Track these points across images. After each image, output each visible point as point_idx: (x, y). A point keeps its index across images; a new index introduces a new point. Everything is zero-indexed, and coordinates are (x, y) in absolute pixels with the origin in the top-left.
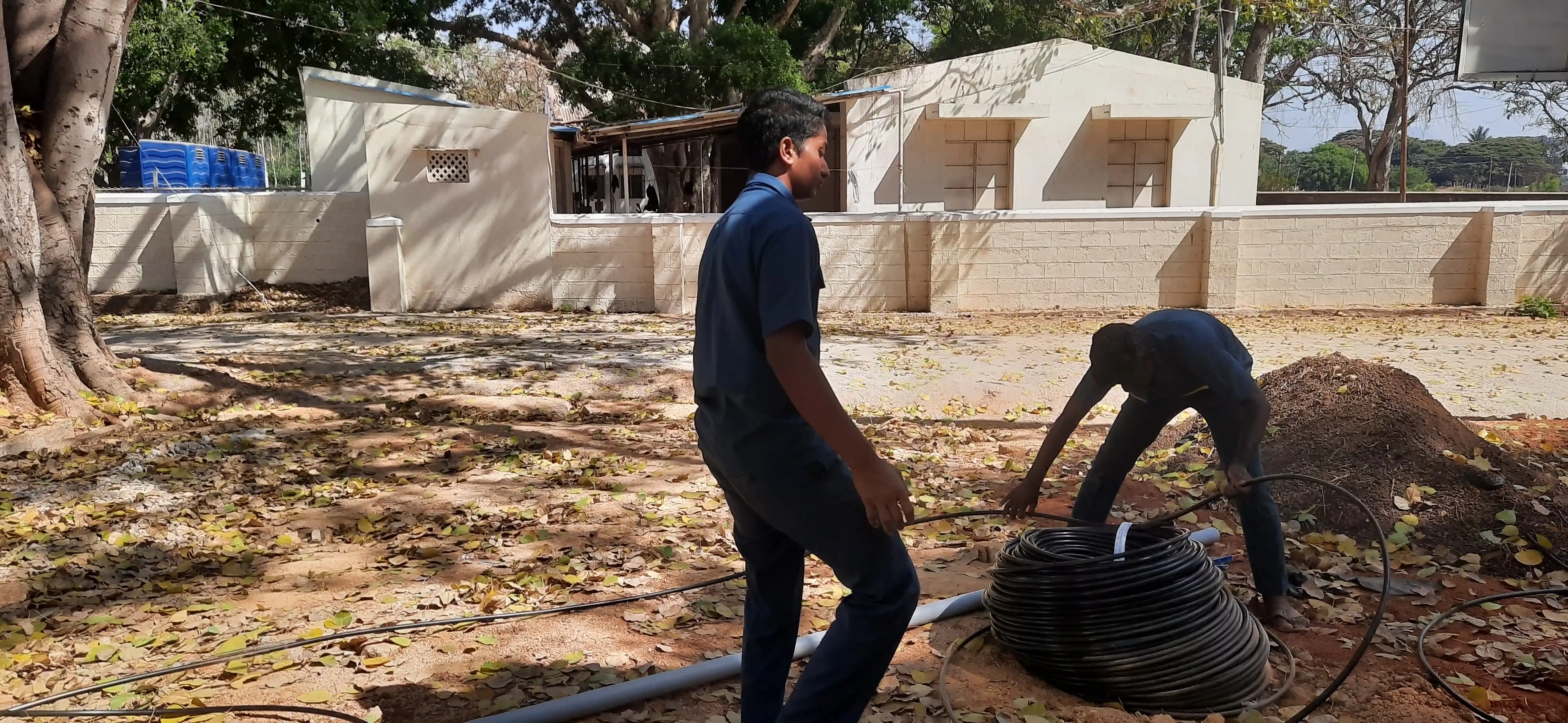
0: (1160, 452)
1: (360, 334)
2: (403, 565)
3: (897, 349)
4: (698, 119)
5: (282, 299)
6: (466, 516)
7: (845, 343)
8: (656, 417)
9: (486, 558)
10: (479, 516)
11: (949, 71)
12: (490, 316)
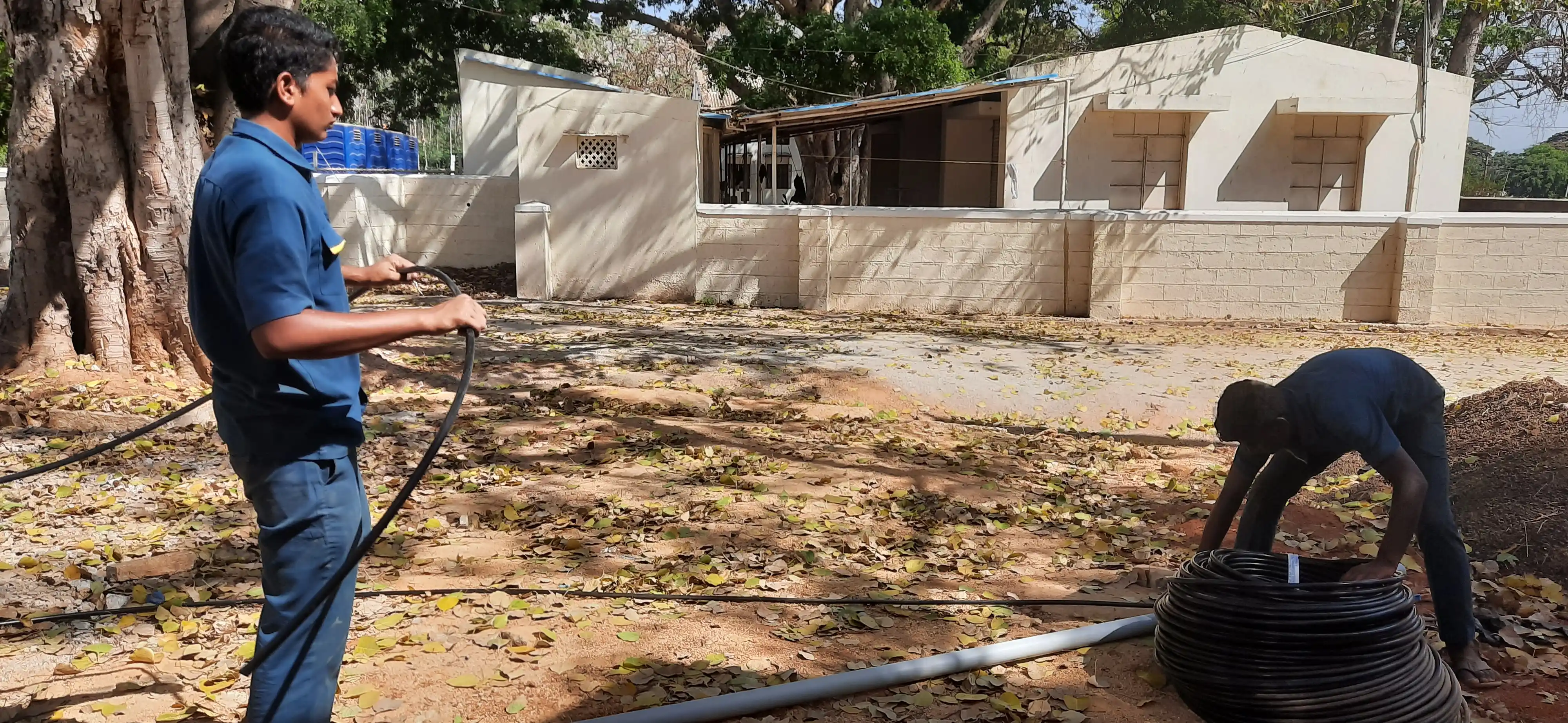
0: (1341, 479)
1: (506, 320)
2: (547, 555)
3: (1053, 356)
4: (851, 107)
5: (431, 282)
6: (608, 509)
7: (997, 347)
8: (798, 417)
9: (628, 552)
10: (622, 510)
11: (1120, 61)
12: (633, 307)
